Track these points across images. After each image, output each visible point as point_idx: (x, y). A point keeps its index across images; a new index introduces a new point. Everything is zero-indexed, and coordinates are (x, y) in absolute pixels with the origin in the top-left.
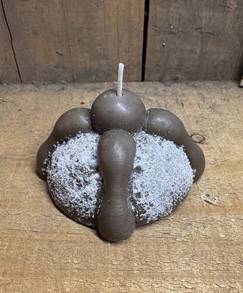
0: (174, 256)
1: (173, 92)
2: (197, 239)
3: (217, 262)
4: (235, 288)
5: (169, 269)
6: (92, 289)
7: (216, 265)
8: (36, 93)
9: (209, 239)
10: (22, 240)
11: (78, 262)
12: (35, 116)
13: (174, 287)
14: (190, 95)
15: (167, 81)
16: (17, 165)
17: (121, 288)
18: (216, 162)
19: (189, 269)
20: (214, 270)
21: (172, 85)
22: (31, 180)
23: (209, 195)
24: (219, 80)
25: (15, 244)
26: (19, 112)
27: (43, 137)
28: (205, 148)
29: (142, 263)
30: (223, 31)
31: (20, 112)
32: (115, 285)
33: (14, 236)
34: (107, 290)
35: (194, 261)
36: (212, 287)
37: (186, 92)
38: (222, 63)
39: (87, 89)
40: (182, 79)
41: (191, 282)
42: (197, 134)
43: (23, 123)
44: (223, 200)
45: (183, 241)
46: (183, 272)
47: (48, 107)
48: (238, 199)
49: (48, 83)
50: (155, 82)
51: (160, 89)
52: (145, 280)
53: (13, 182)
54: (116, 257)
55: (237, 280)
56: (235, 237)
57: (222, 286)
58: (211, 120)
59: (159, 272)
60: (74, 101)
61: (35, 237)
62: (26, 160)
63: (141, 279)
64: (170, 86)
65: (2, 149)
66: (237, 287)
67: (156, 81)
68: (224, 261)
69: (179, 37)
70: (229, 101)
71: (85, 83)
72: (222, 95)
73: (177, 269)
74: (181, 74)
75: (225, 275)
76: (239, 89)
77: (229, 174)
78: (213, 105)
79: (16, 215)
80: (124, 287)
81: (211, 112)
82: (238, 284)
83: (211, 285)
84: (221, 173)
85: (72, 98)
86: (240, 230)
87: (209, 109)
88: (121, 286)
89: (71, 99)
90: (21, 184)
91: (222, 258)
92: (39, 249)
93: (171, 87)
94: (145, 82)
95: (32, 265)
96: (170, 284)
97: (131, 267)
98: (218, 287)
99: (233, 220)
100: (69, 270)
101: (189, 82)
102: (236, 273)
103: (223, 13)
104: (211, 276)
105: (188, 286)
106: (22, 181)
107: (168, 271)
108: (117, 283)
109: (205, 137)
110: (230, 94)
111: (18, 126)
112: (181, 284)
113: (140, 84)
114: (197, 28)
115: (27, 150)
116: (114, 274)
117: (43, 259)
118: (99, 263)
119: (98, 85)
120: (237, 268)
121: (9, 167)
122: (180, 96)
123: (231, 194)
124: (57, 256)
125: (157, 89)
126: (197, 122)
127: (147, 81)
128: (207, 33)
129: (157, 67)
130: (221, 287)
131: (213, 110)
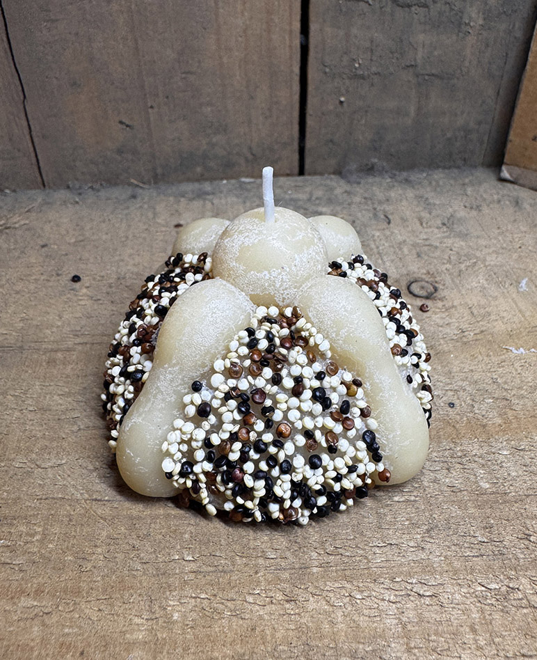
0: (390, 532)
1: (366, 195)
2: (436, 495)
3: (480, 539)
4: (518, 589)
5: (383, 559)
6: (228, 612)
7: (476, 545)
8: (77, 207)
9: (459, 494)
10: (70, 520)
11: (193, 557)
12: (78, 257)
13: (396, 595)
14: (401, 200)
15: (351, 172)
16: (49, 362)
17: (287, 606)
18: (464, 336)
19: (423, 557)
20: (473, 556)
21: (362, 181)
22: (81, 392)
23: (453, 404)
24: (458, 167)
25: (56, 529)
26: (43, 249)
27: (99, 300)
28: (439, 308)
29: (327, 551)
30: (459, 71)
31: (46, 249)
32: (274, 601)
33: (53, 512)
34: (258, 611)
35: (432, 541)
36: (472, 591)
37: (393, 194)
38: (462, 133)
39: (186, 195)
40: (383, 168)
41: (430, 584)
42: (421, 281)
43: (54, 273)
44: (484, 413)
45: (407, 501)
46: (412, 564)
47: (104, 237)
48: (512, 409)
49: (101, 185)
50: (326, 175)
51: (338, 191)
52: (336, 585)
53: (42, 398)
54: (272, 543)
55: (521, 573)
56: (511, 485)
57: (493, 586)
58: (448, 250)
59: (362, 567)
60: (159, 221)
61: (99, 512)
62: (67, 351)
63: (328, 583)
64: (360, 183)
65: (13, 331)
66: (521, 588)
67: (330, 174)
68: (492, 536)
69: (372, 85)
70: (480, 211)
71: (180, 182)
72: (465, 198)
73: (399, 558)
74: (379, 159)
75: (497, 564)
76: (499, 185)
77: (490, 360)
78: (448, 219)
79: (54, 467)
80: (293, 603)
81: (446, 234)
82: (523, 580)
83: (470, 587)
84: (475, 358)
85: (155, 215)
86: (520, 473)
87: (440, 228)
88: (287, 601)
89: (154, 218)
90: (60, 402)
91: (487, 530)
92: (109, 537)
93: (361, 185)
94: (307, 177)
95: (95, 571)
96: (386, 591)
97: (304, 562)
98: (483, 589)
99: (505, 453)
100: (177, 576)
101: (397, 173)
102: (517, 559)
103: (458, 35)
104: (468, 568)
105: (425, 591)
106: (62, 395)
107: (382, 564)
108: (278, 595)
109: (437, 285)
110: (482, 196)
111: (44, 280)
112: (409, 588)
113: (296, 181)
114: (408, 66)
115: (66, 329)
116: (270, 577)
117: (120, 556)
118: (238, 558)
119: (207, 186)
120: (520, 549)
121: (31, 368)
122: (380, 203)
123: (498, 399)
124: (149, 549)
125: (331, 189)
126: (419, 255)
127: (309, 174)
128: (427, 75)
129: (331, 145)
130: (491, 589)
131: (451, 229)
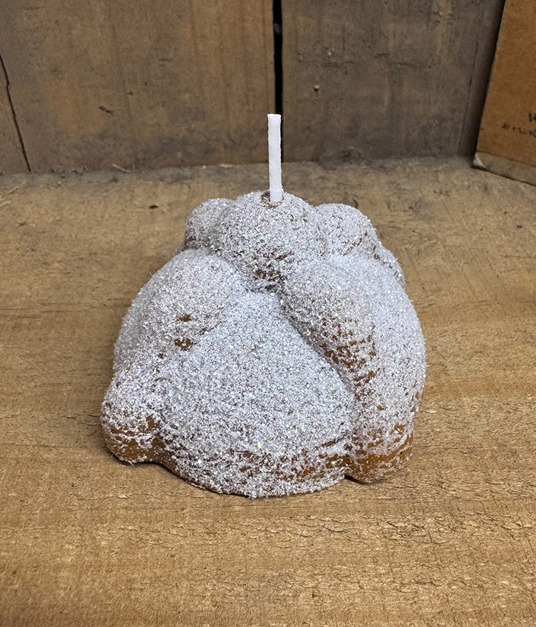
1: (340, 181)
3: (395, 485)
6: (151, 541)
7: (391, 491)
8: (59, 189)
10: (18, 462)
11: (126, 496)
12: (55, 235)
13: (308, 531)
14: (373, 186)
15: (327, 159)
16: (14, 327)
17: (207, 537)
19: (339, 498)
20: (386, 499)
21: (339, 168)
24: (435, 156)
26: (22, 227)
27: (70, 273)
30: (431, 60)
31: (25, 227)
32: (195, 534)
34: (179, 541)
36: (380, 528)
37: (366, 180)
38: (437, 121)
39: (165, 179)
40: (360, 155)
41: (342, 521)
43: (29, 249)
46: (328, 505)
47: (81, 216)
48: (446, 374)
49: (85, 169)
50: (304, 162)
51: (313, 177)
52: (254, 521)
53: (5, 358)
55: (428, 514)
56: (433, 439)
57: (399, 524)
58: (411, 231)
60: (136, 203)
61: (45, 456)
62: (33, 318)
63: (247, 519)
64: (335, 170)
66: (426, 526)
67: (307, 161)
68: (407, 483)
69: (346, 73)
70: (448, 196)
71: (162, 167)
72: (436, 183)
74: (356, 146)
75: (407, 506)
76: (472, 172)
78: (416, 203)
79: (9, 418)
80: (212, 535)
81: (411, 217)
82: (429, 521)
83: (378, 524)
85: (133, 197)
86: (443, 429)
87: (407, 211)
88: (208, 534)
89: (131, 200)
90: (21, 361)
91: (404, 478)
92: (51, 477)
93: (336, 172)
95: (35, 505)
96: (300, 526)
98: (391, 526)
99: (432, 412)
100: (109, 511)
101: (374, 160)
102: (427, 502)
103: (428, 25)
104: (380, 509)
105: (336, 528)
106: (23, 356)
108: (200, 528)
110: (452, 183)
111: (19, 255)
112: (321, 525)
114: (380, 55)
115: (35, 299)
116: (194, 513)
117: (59, 494)
118: (167, 497)
119: (187, 172)
120: (431, 494)
122: (352, 187)
123: (434, 365)
124: (87, 488)
125: (307, 175)
128: (400, 63)
129: (307, 132)
130: (397, 527)
131: (416, 212)
